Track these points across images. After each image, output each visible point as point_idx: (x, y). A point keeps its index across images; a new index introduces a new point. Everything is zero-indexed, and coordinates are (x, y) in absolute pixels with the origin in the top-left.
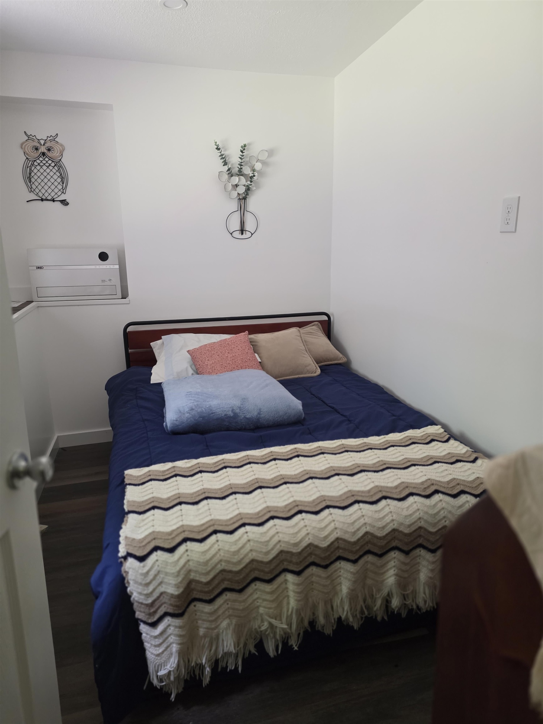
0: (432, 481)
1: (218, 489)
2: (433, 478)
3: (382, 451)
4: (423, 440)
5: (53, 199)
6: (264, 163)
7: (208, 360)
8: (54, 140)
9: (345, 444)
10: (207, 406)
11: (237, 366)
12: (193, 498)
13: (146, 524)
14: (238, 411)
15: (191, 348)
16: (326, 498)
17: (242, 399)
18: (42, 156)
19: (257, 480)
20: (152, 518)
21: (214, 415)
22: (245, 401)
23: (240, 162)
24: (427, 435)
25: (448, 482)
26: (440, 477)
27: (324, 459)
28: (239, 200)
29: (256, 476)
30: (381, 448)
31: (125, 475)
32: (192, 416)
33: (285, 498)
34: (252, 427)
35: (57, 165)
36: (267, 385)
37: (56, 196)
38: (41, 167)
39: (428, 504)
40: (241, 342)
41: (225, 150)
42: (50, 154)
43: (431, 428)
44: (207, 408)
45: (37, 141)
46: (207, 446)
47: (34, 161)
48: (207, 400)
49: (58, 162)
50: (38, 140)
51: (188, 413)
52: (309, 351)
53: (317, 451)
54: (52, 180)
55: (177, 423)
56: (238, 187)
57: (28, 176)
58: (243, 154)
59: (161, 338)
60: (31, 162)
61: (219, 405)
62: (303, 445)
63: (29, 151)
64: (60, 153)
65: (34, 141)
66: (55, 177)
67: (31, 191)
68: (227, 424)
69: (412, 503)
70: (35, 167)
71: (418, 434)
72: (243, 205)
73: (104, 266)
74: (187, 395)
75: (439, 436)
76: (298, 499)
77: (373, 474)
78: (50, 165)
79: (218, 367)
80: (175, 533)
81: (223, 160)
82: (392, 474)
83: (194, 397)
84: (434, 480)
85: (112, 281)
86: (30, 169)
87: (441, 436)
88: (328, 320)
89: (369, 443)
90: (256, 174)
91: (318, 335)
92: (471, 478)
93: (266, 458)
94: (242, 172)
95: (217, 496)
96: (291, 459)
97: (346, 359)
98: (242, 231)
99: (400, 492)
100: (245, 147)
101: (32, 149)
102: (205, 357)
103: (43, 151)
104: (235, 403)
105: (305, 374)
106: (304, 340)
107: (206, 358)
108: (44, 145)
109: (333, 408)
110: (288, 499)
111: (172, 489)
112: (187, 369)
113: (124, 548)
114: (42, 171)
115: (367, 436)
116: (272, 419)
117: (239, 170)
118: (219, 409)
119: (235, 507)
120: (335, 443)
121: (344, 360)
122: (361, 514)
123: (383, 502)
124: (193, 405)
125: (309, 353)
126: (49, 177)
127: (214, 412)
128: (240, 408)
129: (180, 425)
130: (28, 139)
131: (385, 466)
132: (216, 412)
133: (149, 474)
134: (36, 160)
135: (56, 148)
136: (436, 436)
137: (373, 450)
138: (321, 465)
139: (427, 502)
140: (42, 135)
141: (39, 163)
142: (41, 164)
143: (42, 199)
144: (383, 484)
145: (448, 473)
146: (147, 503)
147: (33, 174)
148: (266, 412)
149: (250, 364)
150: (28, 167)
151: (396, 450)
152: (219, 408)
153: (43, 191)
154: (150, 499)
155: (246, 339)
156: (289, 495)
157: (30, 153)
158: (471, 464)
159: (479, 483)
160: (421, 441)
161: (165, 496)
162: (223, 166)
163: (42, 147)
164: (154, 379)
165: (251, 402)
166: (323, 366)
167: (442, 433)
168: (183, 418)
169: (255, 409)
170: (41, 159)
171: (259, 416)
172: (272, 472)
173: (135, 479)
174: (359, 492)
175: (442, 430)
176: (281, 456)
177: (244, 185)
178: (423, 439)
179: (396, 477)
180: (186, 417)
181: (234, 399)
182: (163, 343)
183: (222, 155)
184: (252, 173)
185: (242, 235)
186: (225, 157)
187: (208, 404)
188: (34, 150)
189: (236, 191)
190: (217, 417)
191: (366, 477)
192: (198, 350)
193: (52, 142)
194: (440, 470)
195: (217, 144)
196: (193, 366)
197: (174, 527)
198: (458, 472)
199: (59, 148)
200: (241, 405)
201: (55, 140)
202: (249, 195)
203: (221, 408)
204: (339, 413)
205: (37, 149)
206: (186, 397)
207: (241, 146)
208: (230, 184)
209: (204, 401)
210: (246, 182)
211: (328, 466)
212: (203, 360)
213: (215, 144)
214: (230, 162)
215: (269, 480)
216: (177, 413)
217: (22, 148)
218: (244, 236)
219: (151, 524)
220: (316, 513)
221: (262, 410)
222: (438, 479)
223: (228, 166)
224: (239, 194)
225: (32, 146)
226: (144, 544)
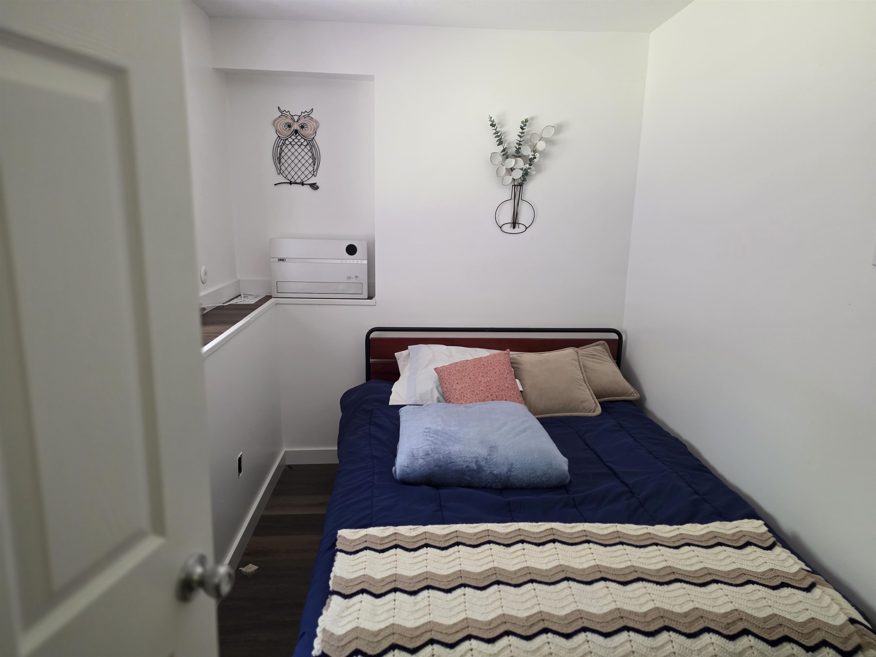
0: (741, 614)
1: (444, 575)
2: (743, 608)
3: (672, 550)
4: (734, 541)
5: (303, 182)
6: (549, 142)
7: (457, 383)
8: (308, 116)
9: (621, 532)
10: (446, 453)
11: (492, 395)
12: (412, 585)
13: (350, 614)
14: (483, 463)
15: (439, 365)
16: (584, 615)
17: (490, 448)
18: (294, 134)
19: (495, 570)
20: (357, 607)
21: (453, 465)
22: (493, 451)
23: (518, 140)
24: (741, 533)
25: (764, 618)
26: (753, 609)
27: (589, 551)
28: (514, 186)
29: (495, 565)
30: (671, 545)
31: (337, 536)
32: (427, 462)
33: (528, 604)
34: (500, 487)
35: (309, 144)
36: (525, 430)
37: (306, 179)
38: (293, 147)
39: (731, 650)
40: (500, 363)
41: (502, 126)
42: (302, 132)
43: (748, 522)
44: (445, 455)
45: (290, 117)
46: (441, 506)
47: (286, 139)
48: (447, 444)
49: (311, 140)
50: (292, 116)
51: (422, 458)
52: (588, 381)
53: (581, 537)
54: (303, 161)
55: (408, 470)
56: (513, 171)
57: (278, 157)
58: (523, 131)
59: (407, 349)
60: (283, 140)
61: (461, 452)
62: (562, 524)
63: (281, 129)
64: (313, 131)
65: (287, 118)
66: (307, 157)
67: (280, 172)
68: (469, 479)
69: (707, 645)
70: (286, 147)
71: (729, 530)
72: (518, 192)
73: (352, 260)
74: (424, 432)
75: (759, 538)
76: (545, 609)
77: (654, 586)
78: (302, 144)
79: (468, 393)
80: (383, 634)
81: (499, 138)
82: (682, 592)
83: (432, 437)
84: (743, 612)
85: (358, 278)
86: (281, 149)
87: (761, 539)
88: (619, 340)
89: (655, 535)
90: (537, 155)
91: (603, 359)
92: (802, 618)
93: (511, 538)
94: (520, 152)
95: (442, 587)
96: (543, 544)
97: (638, 394)
98: (514, 224)
99: (691, 623)
100: (527, 122)
101: (285, 126)
102: (454, 379)
103: (295, 128)
104: (480, 451)
105: (581, 412)
106: (583, 365)
107: (456, 380)
108: (297, 122)
109: (611, 469)
110: (533, 607)
111: (388, 566)
112: (432, 390)
113: (319, 644)
114: (293, 150)
115: (652, 522)
116: (526, 480)
117: (516, 150)
118: (459, 457)
119: (462, 607)
120: (607, 528)
121: (636, 396)
122: (630, 649)
123: (665, 636)
124: (429, 448)
125: (588, 384)
126: (300, 157)
127: (453, 461)
128: (486, 459)
129: (411, 474)
130: (282, 115)
131: (672, 577)
132: (456, 462)
133: (365, 539)
134: (287, 139)
135: (310, 125)
136: (754, 538)
137: (659, 547)
138: (583, 559)
139: (730, 645)
140: (296, 111)
141: (290, 142)
142: (293, 143)
143: (291, 182)
144: (666, 607)
145: (766, 604)
146: (356, 583)
147: (283, 154)
148: (520, 468)
149: (508, 393)
150: (278, 147)
151: (692, 552)
152: (461, 457)
153: (293, 173)
154: (360, 577)
155: (507, 360)
156: (534, 601)
157: (282, 131)
158: (804, 593)
159: (813, 628)
160: (731, 542)
161: (378, 576)
162: (498, 145)
163: (295, 123)
164: (394, 400)
165: (500, 453)
166: (606, 402)
167: (765, 533)
168: (415, 464)
169: (506, 463)
170: (293, 137)
171: (509, 473)
172: (516, 561)
173: (348, 544)
174: (631, 612)
175: (765, 529)
176: (531, 537)
177: (522, 169)
178: (734, 539)
179: (687, 598)
180: (419, 463)
181: (480, 446)
182: (409, 354)
183: (497, 133)
184: (532, 155)
185: (513, 229)
186: (500, 135)
187: (447, 449)
188: (286, 127)
189: (511, 175)
190: (456, 468)
191: (644, 591)
192: (447, 368)
193: (306, 118)
194: (755, 597)
195: (492, 120)
196: (440, 388)
197: (383, 626)
198: (783, 604)
199: (313, 125)
200: (487, 456)
201: (310, 116)
202: (526, 181)
203: (463, 457)
204: (618, 478)
205: (289, 126)
206: (423, 435)
207: (522, 121)
208: (505, 167)
209: (442, 445)
210: (524, 165)
211: (593, 563)
212: (451, 382)
213: (489, 119)
214: (506, 140)
215: (510, 572)
216: (409, 457)
217: (274, 126)
218: (516, 230)
219: (355, 615)
220: (568, 636)
221: (514, 466)
222: (750, 612)
223: (503, 145)
224: (514, 179)
225: (283, 124)
226: (343, 643)
